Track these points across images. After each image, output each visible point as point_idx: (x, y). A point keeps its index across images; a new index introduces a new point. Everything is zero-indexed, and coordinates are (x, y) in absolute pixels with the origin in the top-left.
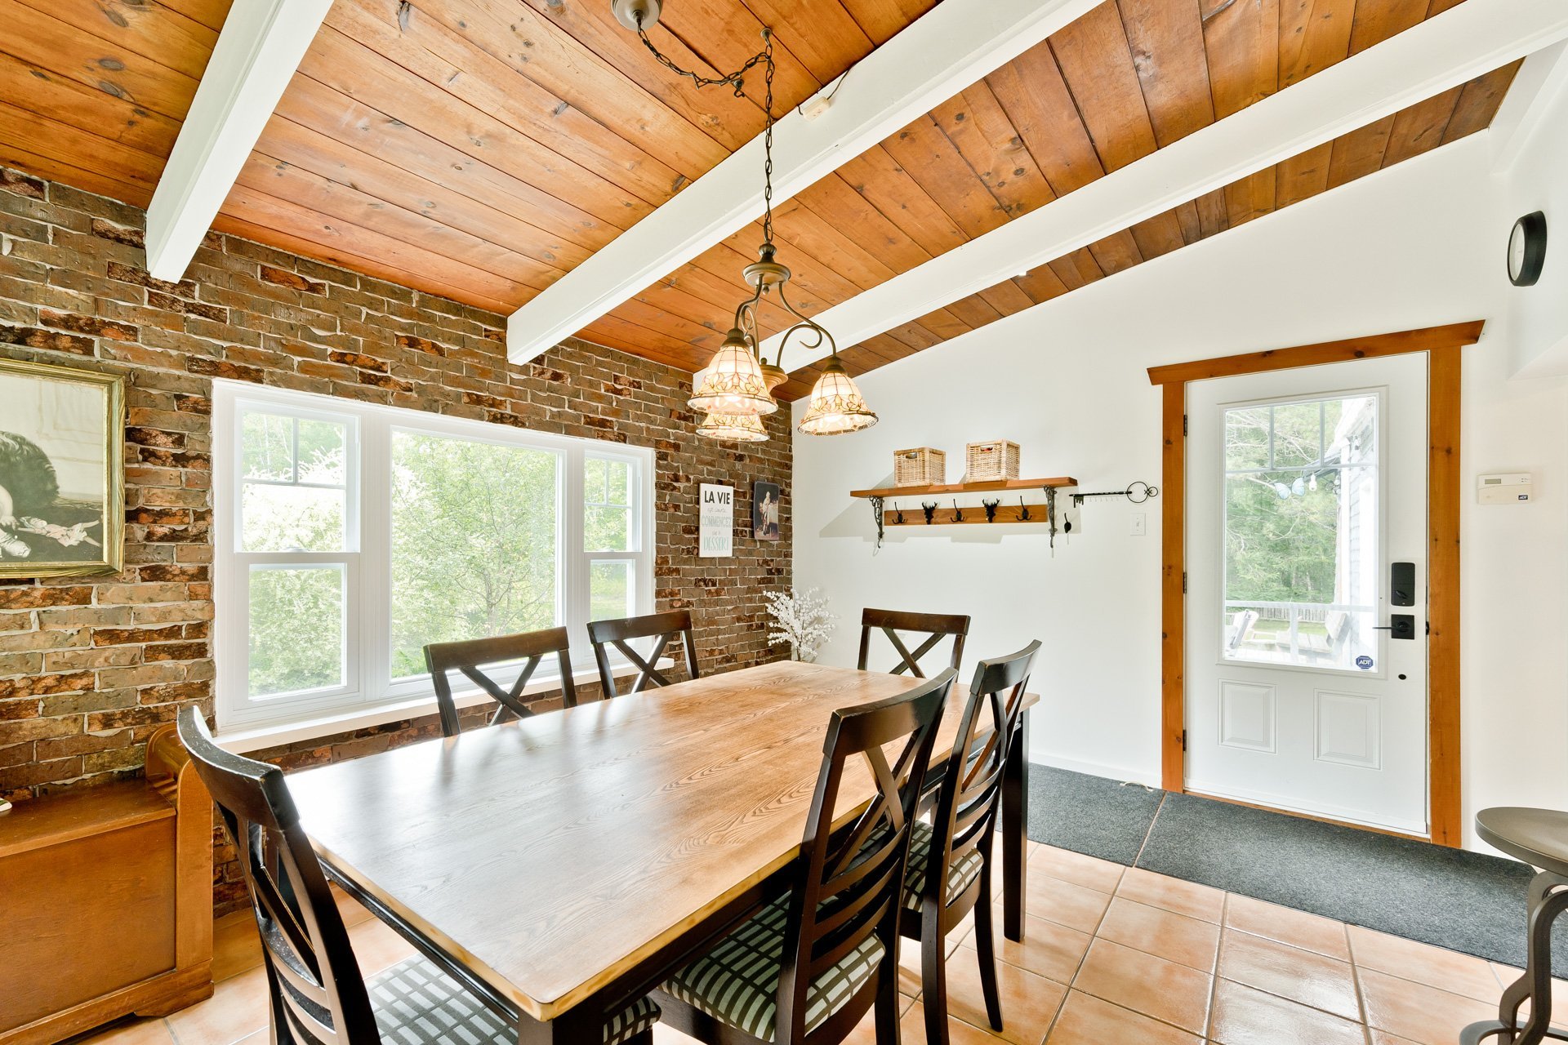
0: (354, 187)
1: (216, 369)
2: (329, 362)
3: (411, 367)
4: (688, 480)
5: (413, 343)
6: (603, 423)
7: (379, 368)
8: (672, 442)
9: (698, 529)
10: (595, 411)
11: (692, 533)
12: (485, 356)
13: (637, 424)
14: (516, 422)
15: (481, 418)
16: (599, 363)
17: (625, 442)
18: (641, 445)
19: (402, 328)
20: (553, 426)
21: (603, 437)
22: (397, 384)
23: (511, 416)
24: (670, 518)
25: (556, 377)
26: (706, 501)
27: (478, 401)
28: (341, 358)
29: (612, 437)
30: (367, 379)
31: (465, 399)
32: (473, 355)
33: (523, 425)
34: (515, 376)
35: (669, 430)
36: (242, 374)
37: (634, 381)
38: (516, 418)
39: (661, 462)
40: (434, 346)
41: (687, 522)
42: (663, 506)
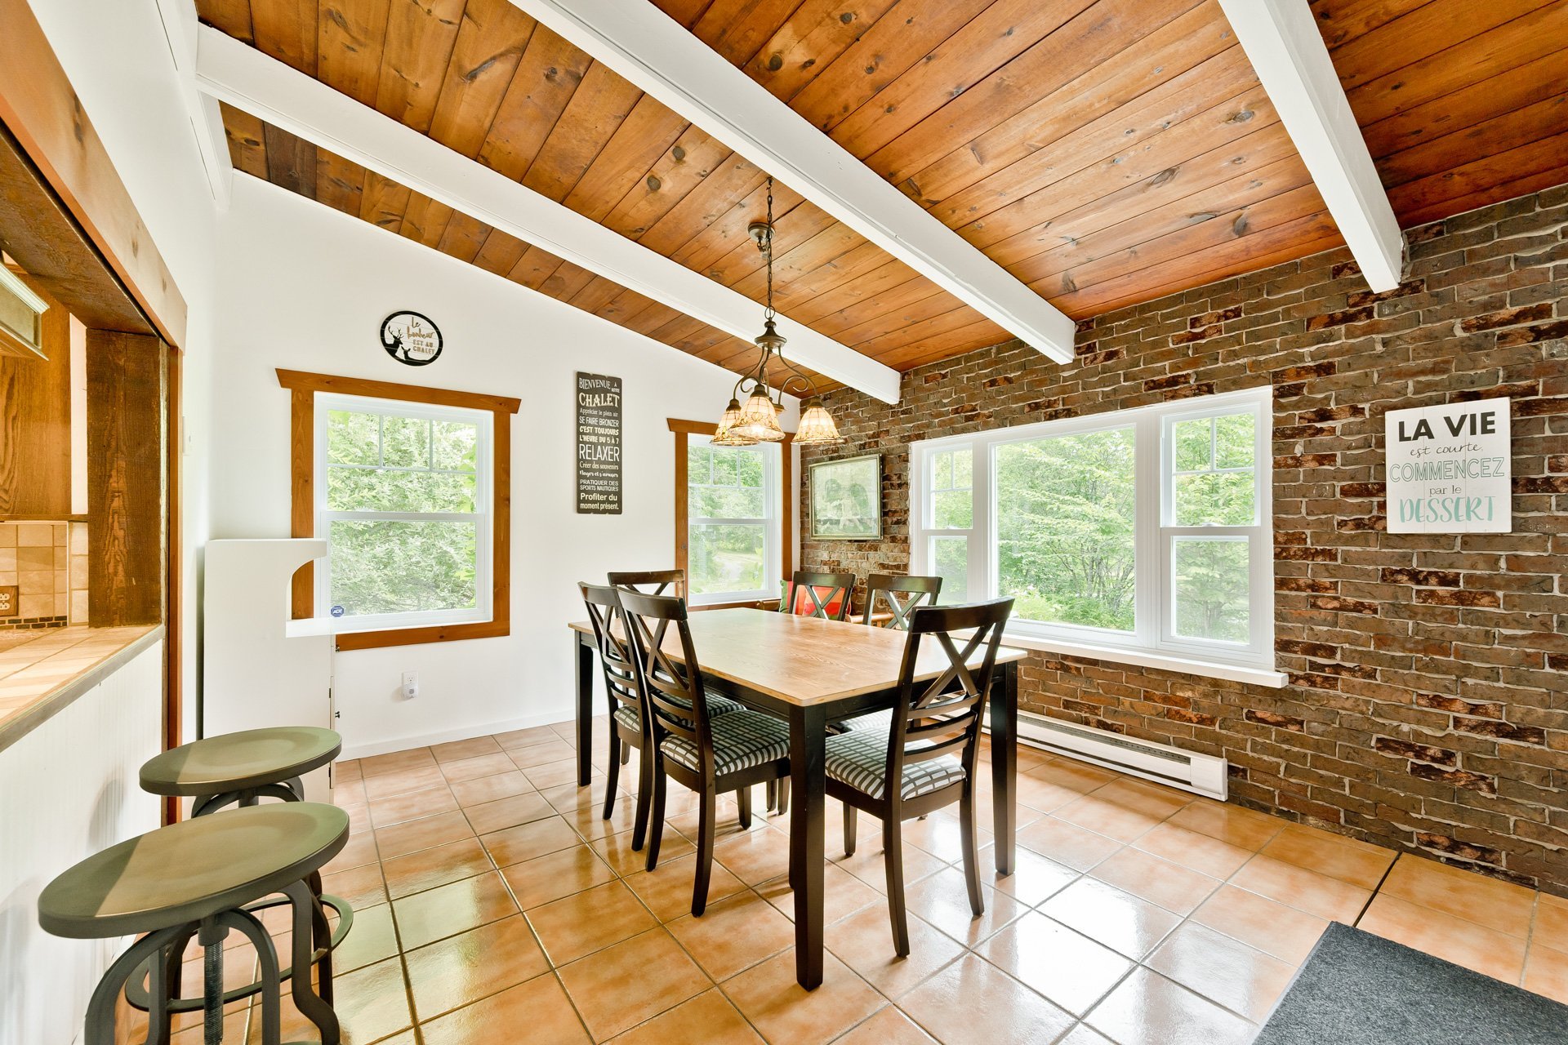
0: (887, 333)
1: (910, 439)
2: (951, 416)
3: (991, 400)
4: (1356, 411)
5: (993, 383)
6: (1173, 382)
7: (974, 409)
8: (1312, 364)
9: (1382, 488)
10: (1162, 371)
11: (1370, 494)
12: (1040, 369)
13: (1232, 364)
14: (1069, 413)
15: (1038, 420)
16: (1166, 317)
17: (1213, 393)
18: (1241, 388)
19: (986, 376)
20: (1108, 405)
21: (1173, 398)
22: (984, 415)
23: (1064, 410)
24: (1304, 476)
25: (1110, 356)
26: (1402, 438)
27: (1037, 406)
28: (956, 411)
29: (1188, 392)
30: (968, 419)
31: (1027, 409)
32: (1032, 372)
33: (1076, 414)
34: (1066, 374)
35: (1302, 350)
36: (920, 437)
37: (1226, 311)
38: (1069, 410)
39: (1282, 400)
40: (1006, 378)
41: (1352, 479)
42: (1290, 462)
